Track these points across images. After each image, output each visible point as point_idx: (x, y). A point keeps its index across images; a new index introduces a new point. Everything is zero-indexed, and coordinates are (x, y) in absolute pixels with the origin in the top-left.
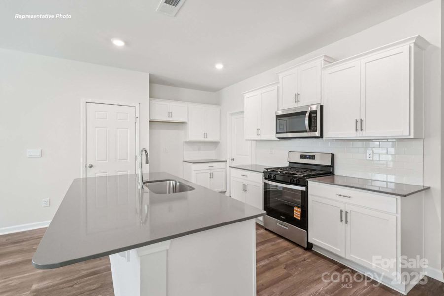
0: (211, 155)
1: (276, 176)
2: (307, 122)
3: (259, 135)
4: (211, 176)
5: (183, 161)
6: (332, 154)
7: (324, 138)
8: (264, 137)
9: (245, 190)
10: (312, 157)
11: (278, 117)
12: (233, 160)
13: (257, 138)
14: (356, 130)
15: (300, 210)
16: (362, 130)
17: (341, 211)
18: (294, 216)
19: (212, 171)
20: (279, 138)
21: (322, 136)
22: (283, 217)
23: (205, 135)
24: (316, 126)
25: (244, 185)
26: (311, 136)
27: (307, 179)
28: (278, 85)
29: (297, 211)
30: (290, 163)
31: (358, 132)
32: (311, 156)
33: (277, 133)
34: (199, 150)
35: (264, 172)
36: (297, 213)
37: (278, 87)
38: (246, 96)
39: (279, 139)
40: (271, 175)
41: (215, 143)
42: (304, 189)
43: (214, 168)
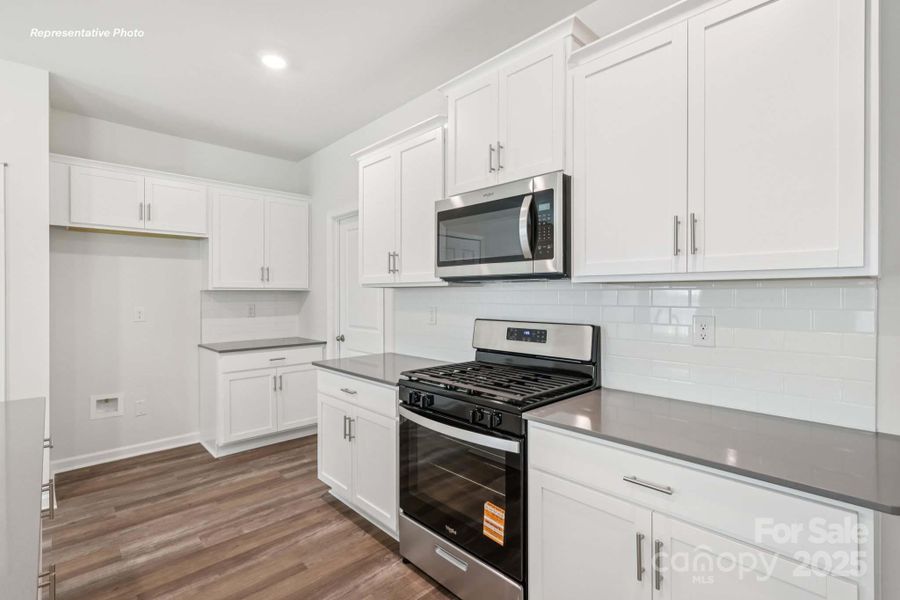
0: (287, 326)
1: (431, 398)
2: (523, 231)
3: (394, 271)
4: (278, 385)
5: (200, 346)
6: (593, 326)
7: (573, 280)
8: (407, 277)
9: (349, 435)
10: (539, 336)
11: (443, 217)
12: (342, 339)
13: (389, 279)
14: (677, 251)
15: (501, 514)
16: (694, 250)
17: (640, 538)
18: (485, 532)
19: (280, 372)
20: (446, 279)
21: (566, 273)
22: (452, 531)
23: (265, 273)
24: (551, 242)
25: (349, 421)
26: (537, 271)
27: (525, 416)
28: (446, 126)
29: (493, 516)
30: (479, 350)
31: (682, 257)
32: (536, 331)
33: (440, 264)
34: (252, 313)
35: (400, 383)
36: (494, 523)
37: (445, 132)
38: (363, 161)
39: (446, 284)
40: (417, 394)
41: (299, 295)
42: (513, 446)
43: (286, 362)
